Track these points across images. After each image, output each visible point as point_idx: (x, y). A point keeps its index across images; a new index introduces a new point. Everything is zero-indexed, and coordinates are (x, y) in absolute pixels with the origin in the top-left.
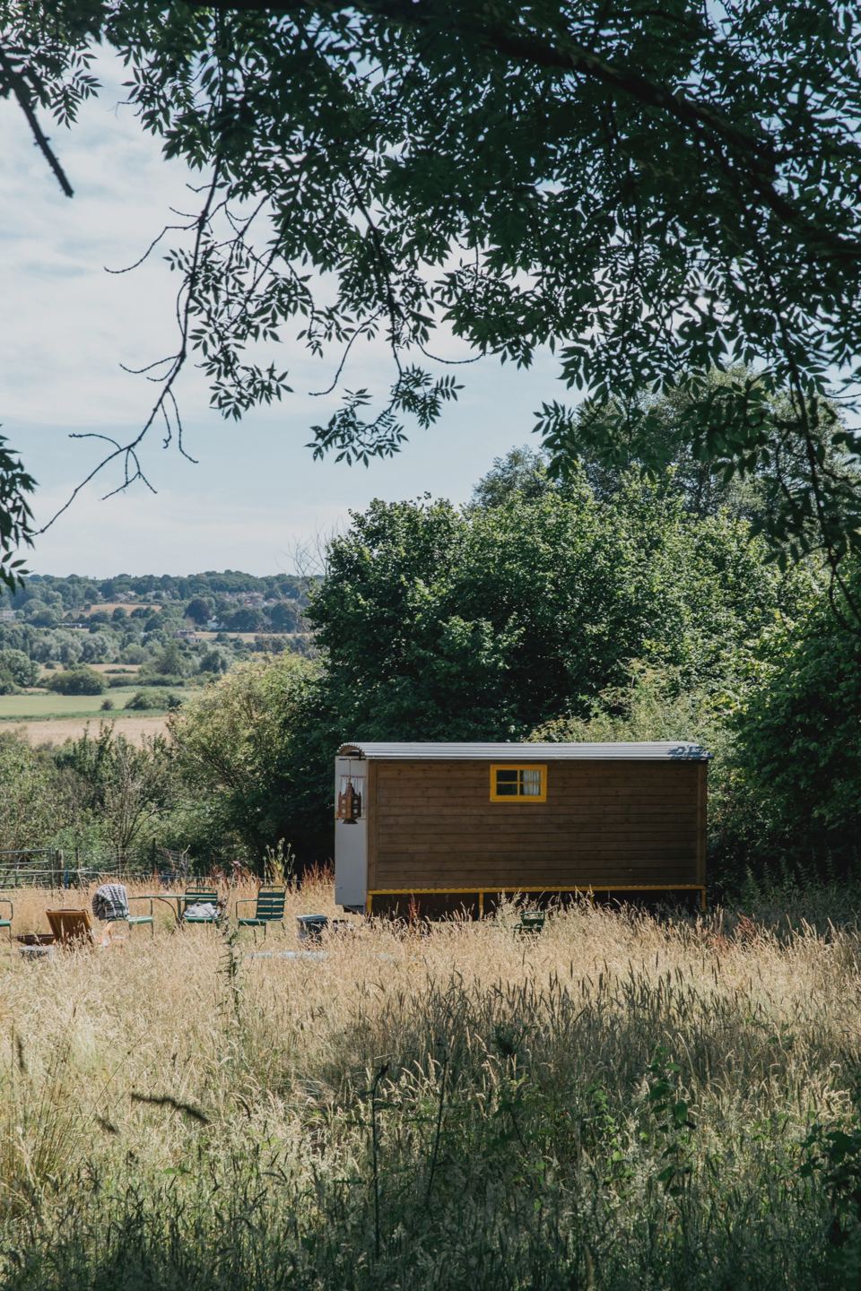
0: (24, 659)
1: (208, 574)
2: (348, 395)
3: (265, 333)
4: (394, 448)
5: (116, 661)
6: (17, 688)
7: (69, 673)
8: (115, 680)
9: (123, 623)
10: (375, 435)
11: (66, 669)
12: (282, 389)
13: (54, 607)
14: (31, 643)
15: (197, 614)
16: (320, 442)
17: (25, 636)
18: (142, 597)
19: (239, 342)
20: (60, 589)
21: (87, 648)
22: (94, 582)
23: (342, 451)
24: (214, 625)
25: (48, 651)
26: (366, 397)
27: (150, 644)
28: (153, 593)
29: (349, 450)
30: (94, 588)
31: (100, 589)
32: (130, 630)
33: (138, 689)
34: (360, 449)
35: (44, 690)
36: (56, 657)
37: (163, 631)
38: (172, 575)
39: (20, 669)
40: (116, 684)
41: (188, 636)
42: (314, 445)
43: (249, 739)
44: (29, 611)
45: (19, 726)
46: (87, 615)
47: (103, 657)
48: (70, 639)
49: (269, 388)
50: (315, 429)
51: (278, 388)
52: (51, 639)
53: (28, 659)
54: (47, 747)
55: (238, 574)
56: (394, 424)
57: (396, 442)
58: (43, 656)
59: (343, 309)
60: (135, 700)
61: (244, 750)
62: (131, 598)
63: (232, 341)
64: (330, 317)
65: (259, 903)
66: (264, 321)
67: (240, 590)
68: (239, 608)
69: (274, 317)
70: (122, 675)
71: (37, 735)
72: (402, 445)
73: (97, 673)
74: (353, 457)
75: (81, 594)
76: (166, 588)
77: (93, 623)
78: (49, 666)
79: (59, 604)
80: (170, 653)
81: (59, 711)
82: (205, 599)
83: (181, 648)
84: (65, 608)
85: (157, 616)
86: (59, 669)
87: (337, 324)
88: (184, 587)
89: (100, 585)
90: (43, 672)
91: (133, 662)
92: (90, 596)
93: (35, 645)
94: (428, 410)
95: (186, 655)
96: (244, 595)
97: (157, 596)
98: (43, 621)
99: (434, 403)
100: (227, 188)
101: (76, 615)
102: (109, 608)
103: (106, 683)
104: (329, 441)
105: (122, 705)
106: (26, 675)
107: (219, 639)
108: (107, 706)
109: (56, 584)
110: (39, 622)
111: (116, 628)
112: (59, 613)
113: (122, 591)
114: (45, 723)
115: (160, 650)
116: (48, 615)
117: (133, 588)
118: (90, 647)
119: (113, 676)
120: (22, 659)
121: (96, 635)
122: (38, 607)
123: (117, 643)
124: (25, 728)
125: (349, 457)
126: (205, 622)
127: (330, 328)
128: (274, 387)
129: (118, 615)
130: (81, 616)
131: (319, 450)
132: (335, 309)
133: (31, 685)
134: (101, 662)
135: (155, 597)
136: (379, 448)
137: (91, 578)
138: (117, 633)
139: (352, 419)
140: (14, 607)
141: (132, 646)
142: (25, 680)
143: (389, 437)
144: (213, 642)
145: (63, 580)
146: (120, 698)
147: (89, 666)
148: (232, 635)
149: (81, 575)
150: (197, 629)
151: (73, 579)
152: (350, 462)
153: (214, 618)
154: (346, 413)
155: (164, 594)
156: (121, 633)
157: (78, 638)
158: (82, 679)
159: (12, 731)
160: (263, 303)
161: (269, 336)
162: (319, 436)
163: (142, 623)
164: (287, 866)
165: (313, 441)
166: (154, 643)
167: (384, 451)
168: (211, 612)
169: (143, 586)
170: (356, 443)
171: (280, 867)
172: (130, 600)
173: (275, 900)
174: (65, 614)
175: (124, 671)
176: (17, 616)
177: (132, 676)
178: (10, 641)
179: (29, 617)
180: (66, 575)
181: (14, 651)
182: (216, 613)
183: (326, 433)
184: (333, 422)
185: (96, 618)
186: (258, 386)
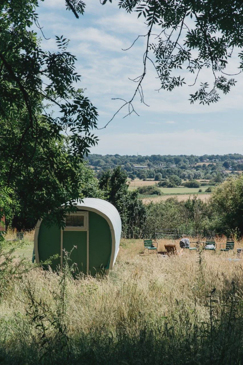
0: (178, 178)
1: (229, 154)
2: (202, 84)
3: (178, 66)
4: (216, 100)
5: (203, 179)
6: (176, 186)
7: (190, 182)
8: (203, 184)
9: (205, 168)
10: (211, 96)
11: (189, 181)
12: (182, 83)
13: (186, 164)
14: (180, 173)
15: (226, 165)
16: (193, 99)
17: (178, 172)
18: (211, 161)
19: (170, 69)
20: (188, 159)
21: (195, 175)
22: (198, 157)
23: (201, 101)
24: (231, 169)
25: (185, 176)
26: (207, 85)
27: (213, 174)
28: (214, 160)
29: (203, 100)
30: (197, 158)
31: (199, 159)
32: (207, 170)
33: (209, 186)
34: (207, 100)
35: (183, 186)
36: (187, 177)
37: (216, 170)
38: (219, 155)
39: (177, 181)
40: (203, 185)
41: (223, 172)
42: (191, 100)
43: (231, 199)
44: (180, 165)
45: (175, 196)
46: (195, 166)
47: (200, 178)
48: (191, 172)
49: (178, 83)
50: (191, 95)
51: (181, 83)
52: (186, 173)
53: (179, 178)
54: (183, 202)
55: (238, 154)
56: (216, 93)
57: (217, 98)
58: (183, 177)
59: (200, 59)
60: (208, 189)
61: (230, 202)
62: (208, 161)
63: (168, 69)
64: (196, 62)
65: (227, 245)
66: (177, 63)
67: (238, 159)
68: (238, 164)
69: (180, 62)
70: (205, 182)
71: (181, 199)
72: (219, 99)
73: (197, 182)
74: (205, 103)
75: (194, 160)
76: (217, 158)
77: (197, 168)
78: (185, 180)
79: (188, 163)
80: (218, 176)
81: (187, 192)
82: (228, 161)
83: (221, 175)
84: (190, 164)
85: (215, 166)
86: (188, 181)
87: (198, 64)
88: (223, 158)
89: (199, 158)
90: (183, 181)
91: (208, 179)
92: (196, 160)
93: (181, 174)
94: (226, 89)
95: (223, 177)
96: (239, 160)
97: (215, 161)
98: (183, 168)
99: (228, 87)
100: (162, 25)
101: (192, 166)
102: (202, 164)
103: (200, 185)
104: (196, 98)
105: (205, 191)
106: (178, 182)
107: (232, 172)
108: (200, 191)
109: (187, 157)
110: (182, 168)
111: (203, 169)
112: (188, 165)
113: (205, 159)
114: (183, 195)
115: (215, 176)
116: (185, 166)
117: (208, 158)
118: (196, 175)
119: (202, 183)
120: (177, 178)
121: (198, 171)
122: (182, 164)
123: (203, 174)
124: (177, 197)
125: (203, 102)
126: (228, 168)
127: (196, 65)
128: (180, 83)
129: (204, 166)
130: (194, 166)
131: (192, 101)
132: (197, 59)
133: (180, 185)
134: (199, 179)
135: (214, 161)
136: (212, 100)
137: (197, 156)
138: (204, 171)
139: (203, 92)
140: (176, 164)
141: (208, 174)
142: (178, 184)
143: (215, 97)
144: (230, 173)
145: (189, 156)
146: (204, 189)
147: (196, 180)
148: (236, 172)
149: (194, 155)
150: (226, 170)
151: (192, 156)
152: (204, 104)
153: (231, 167)
154: (202, 90)
155: (217, 160)
156: (205, 171)
157: (192, 172)
158: (194, 183)
159: (173, 197)
160: (177, 58)
161: (179, 67)
162: (192, 97)
163: (211, 168)
164: (238, 235)
165: (191, 99)
166: (214, 174)
167: (213, 101)
168: (230, 165)
169: (211, 158)
170: (205, 99)
171: (236, 235)
172: (207, 162)
173: (231, 244)
174: (189, 166)
175: (205, 181)
176: (177, 166)
177: (208, 183)
178: (174, 173)
179: (180, 166)
180: (190, 155)
181: (175, 176)
182: (231, 165)
183: (195, 96)
184: (197, 93)
185: (198, 167)
186: (175, 82)
